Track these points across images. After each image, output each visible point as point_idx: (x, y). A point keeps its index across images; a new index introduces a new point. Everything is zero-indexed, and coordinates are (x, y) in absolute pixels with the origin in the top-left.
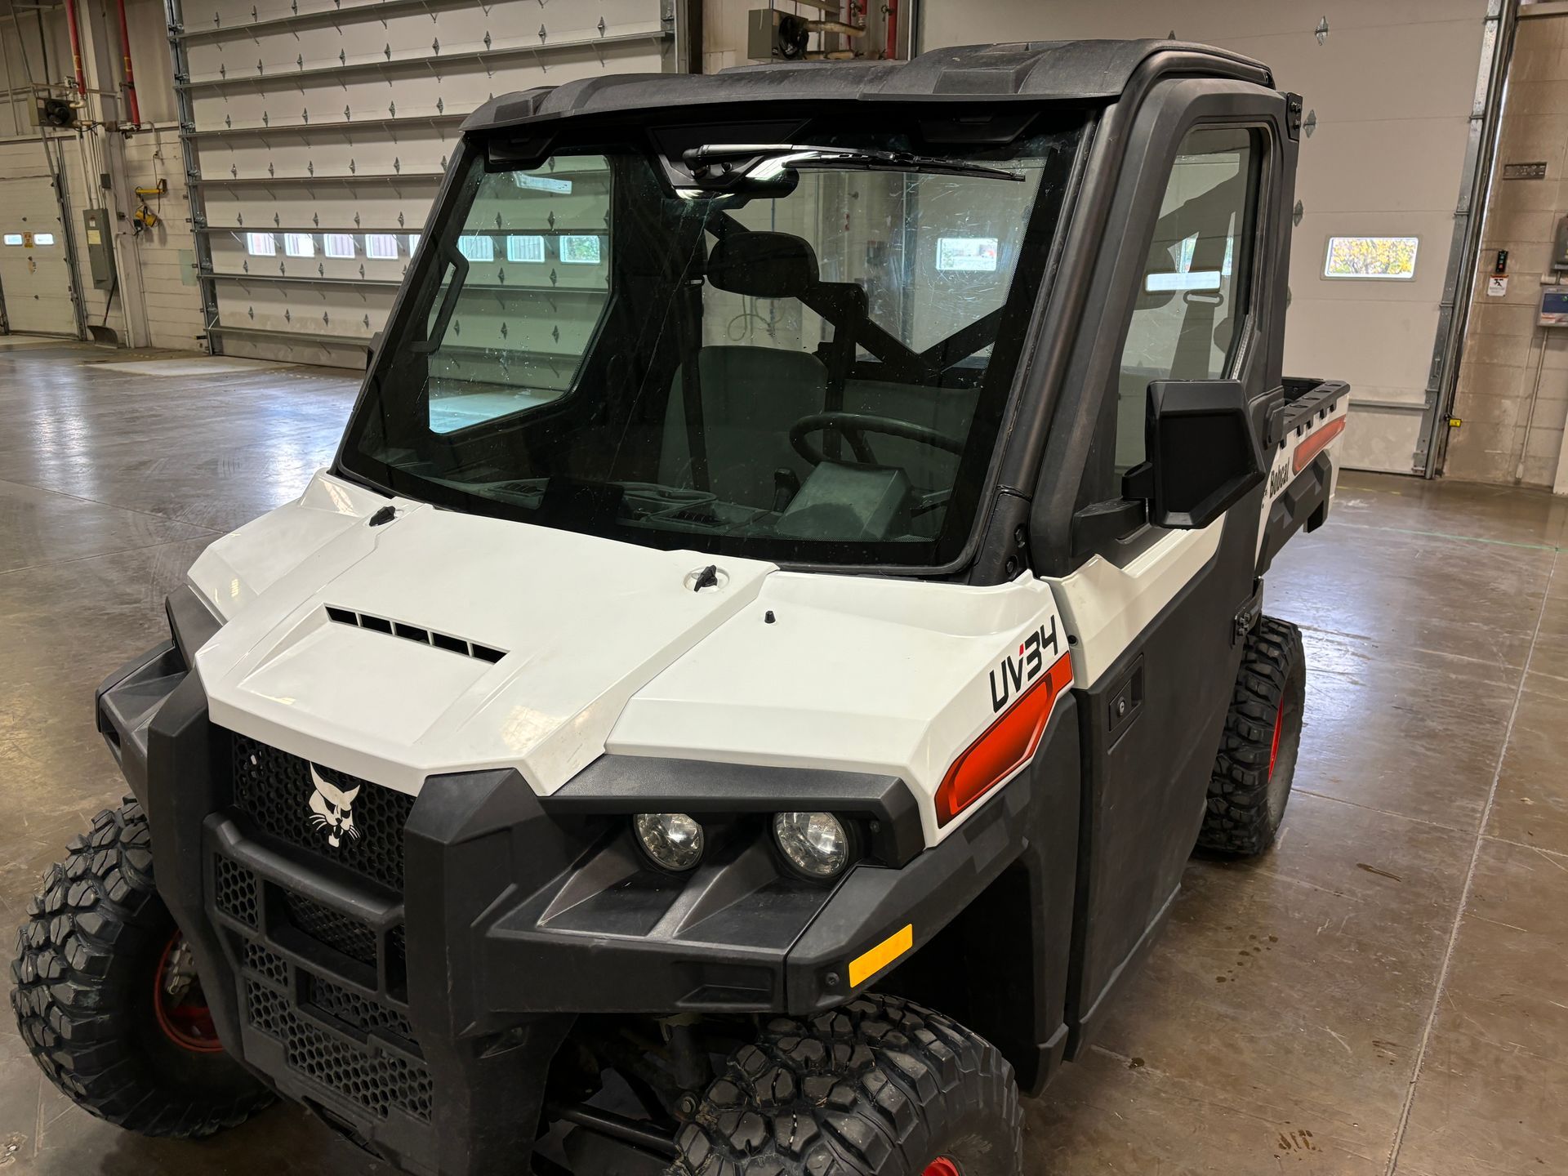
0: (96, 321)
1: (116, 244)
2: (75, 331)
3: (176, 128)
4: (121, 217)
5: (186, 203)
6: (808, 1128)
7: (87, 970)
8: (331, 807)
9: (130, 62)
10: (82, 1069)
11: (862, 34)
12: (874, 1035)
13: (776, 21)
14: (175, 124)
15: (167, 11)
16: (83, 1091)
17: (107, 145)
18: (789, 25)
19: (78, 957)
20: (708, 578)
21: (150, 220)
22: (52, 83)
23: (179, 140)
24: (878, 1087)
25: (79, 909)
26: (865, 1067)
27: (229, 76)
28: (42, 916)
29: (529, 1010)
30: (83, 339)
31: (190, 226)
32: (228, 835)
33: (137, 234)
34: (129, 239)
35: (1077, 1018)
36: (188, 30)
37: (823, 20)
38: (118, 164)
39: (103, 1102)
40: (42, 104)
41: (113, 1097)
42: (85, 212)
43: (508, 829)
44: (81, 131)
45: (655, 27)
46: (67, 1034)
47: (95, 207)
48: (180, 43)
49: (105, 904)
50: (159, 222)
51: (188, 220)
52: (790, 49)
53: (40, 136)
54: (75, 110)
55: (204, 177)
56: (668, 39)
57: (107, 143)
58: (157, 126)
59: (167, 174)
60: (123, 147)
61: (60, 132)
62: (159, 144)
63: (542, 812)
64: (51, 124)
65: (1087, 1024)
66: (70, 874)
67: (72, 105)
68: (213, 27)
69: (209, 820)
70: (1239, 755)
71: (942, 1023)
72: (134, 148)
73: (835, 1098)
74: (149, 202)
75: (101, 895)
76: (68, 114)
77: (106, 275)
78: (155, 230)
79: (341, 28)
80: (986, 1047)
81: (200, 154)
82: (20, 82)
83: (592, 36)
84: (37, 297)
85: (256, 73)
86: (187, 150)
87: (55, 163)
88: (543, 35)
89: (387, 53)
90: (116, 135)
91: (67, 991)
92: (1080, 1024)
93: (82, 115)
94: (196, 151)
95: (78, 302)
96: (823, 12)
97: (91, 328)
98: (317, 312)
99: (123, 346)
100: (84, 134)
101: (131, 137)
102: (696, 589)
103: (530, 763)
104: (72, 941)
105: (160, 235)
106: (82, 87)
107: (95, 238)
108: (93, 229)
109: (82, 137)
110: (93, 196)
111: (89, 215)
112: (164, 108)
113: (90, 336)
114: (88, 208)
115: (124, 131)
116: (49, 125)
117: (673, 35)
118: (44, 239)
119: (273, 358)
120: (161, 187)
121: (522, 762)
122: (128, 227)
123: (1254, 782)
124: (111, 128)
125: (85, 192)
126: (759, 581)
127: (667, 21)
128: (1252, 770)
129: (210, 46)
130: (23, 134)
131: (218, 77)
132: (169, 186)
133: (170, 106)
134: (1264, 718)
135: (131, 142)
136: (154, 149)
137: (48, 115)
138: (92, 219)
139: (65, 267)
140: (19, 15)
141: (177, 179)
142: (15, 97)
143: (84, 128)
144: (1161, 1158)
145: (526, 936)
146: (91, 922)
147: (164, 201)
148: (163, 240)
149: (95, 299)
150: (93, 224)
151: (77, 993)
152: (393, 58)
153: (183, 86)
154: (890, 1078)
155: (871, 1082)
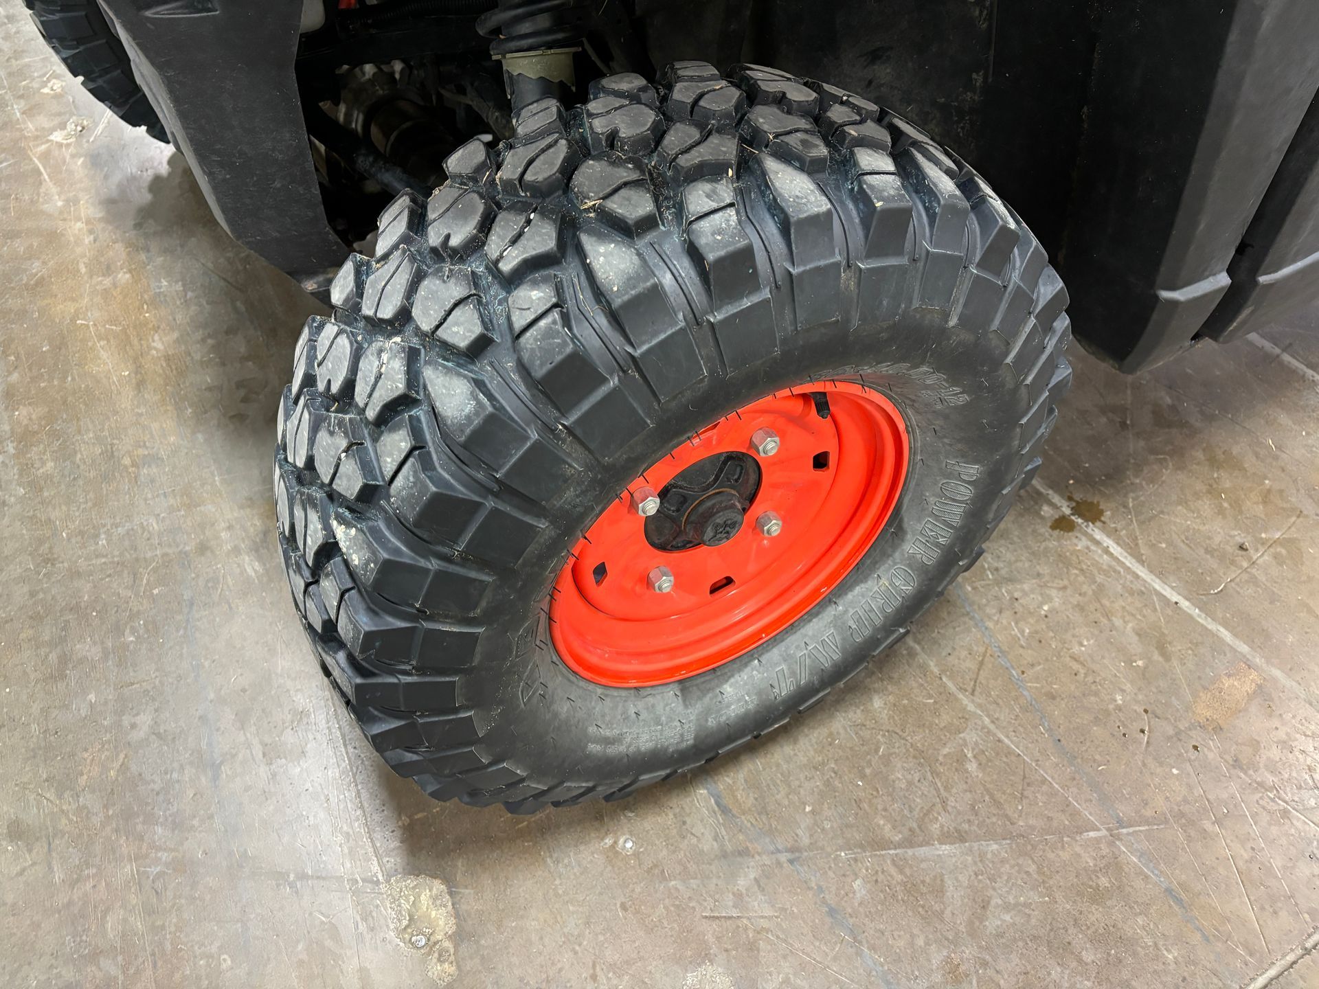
6: (542, 238)
12: (766, 127)
24: (706, 209)
26: (710, 171)
35: (1255, 271)
65: (1270, 286)
71: (937, 162)
73: (616, 206)
80: (1005, 229)
92: (1256, 283)
144: (1305, 512)
154: (742, 200)
155: (698, 198)
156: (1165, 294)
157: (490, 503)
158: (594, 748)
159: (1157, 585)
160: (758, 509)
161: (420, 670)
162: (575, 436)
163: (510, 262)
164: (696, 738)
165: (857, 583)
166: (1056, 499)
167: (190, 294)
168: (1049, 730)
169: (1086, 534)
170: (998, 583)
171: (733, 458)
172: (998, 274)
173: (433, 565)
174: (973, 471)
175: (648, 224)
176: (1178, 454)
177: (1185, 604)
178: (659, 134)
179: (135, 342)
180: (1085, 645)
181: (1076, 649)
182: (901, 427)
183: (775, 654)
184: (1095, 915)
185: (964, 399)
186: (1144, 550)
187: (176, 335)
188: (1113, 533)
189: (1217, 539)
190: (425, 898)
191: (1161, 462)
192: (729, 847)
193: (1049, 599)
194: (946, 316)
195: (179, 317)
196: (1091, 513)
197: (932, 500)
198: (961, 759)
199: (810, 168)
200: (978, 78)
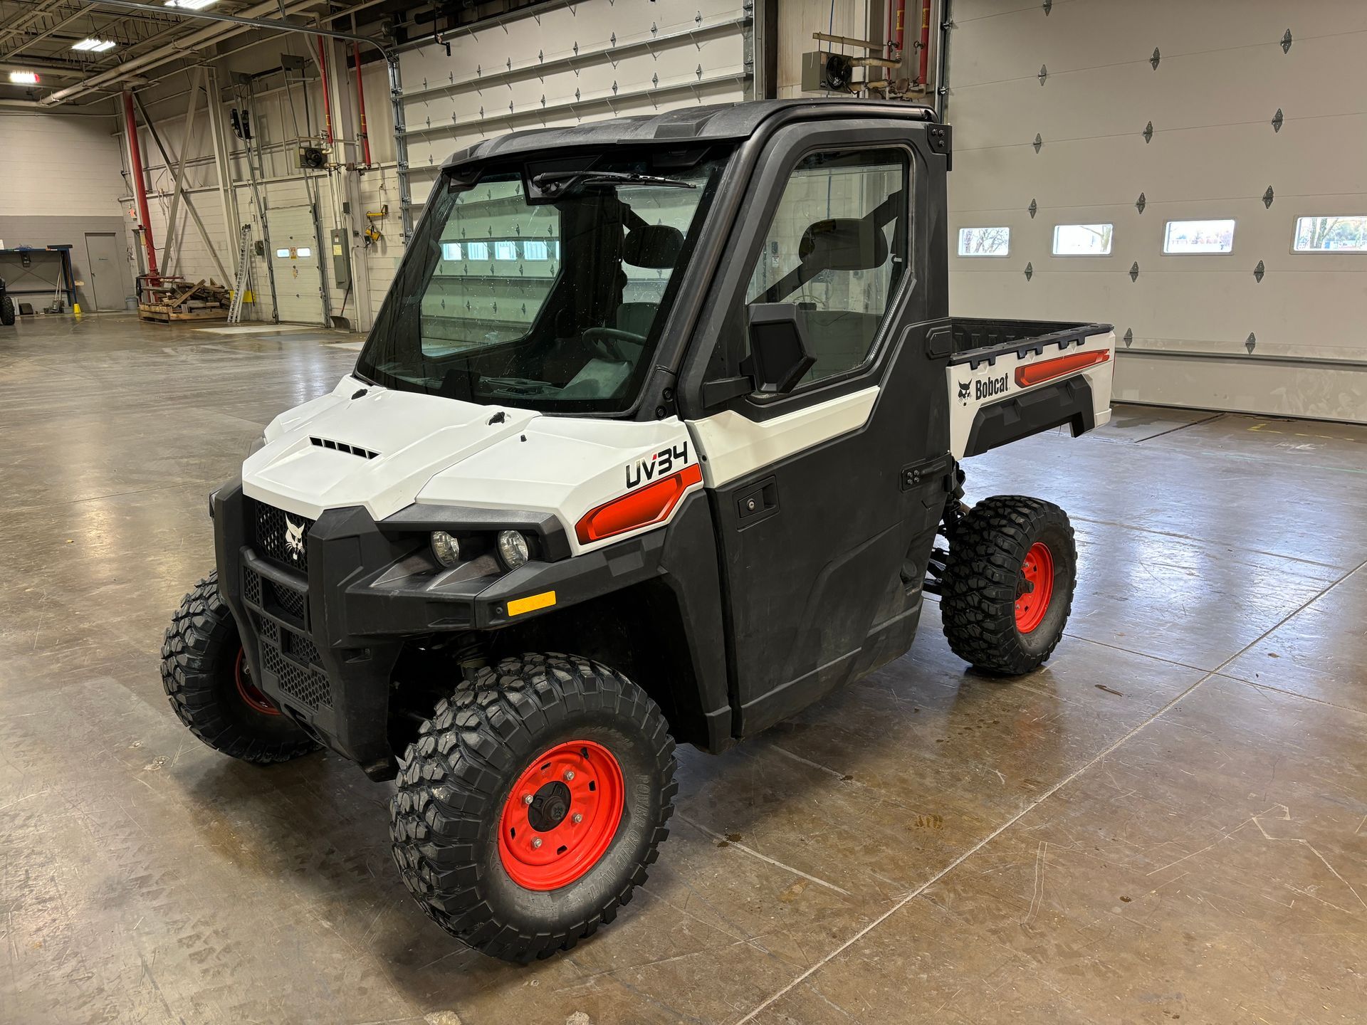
0: (336, 313)
1: (352, 255)
2: (323, 320)
3: (395, 166)
4: (356, 234)
5: (400, 222)
6: (494, 695)
7: (195, 647)
8: (294, 537)
9: (364, 117)
10: (191, 705)
11: (898, 66)
12: (553, 663)
13: (824, 60)
14: (395, 163)
15: (391, 79)
16: (191, 719)
17: (348, 182)
18: (835, 63)
19: (190, 640)
20: (499, 418)
21: (375, 236)
22: (312, 136)
23: (397, 175)
24: (538, 682)
25: (195, 614)
26: (538, 674)
27: (433, 126)
28: (177, 620)
29: (365, 633)
30: (328, 327)
31: (402, 239)
32: (250, 556)
33: (367, 246)
34: (361, 250)
35: (739, 704)
36: (405, 92)
37: (868, 56)
38: (355, 194)
39: (202, 727)
40: (303, 152)
41: (208, 725)
42: (332, 231)
43: (357, 536)
44: (330, 171)
45: (739, 70)
46: (183, 683)
47: (339, 228)
48: (399, 102)
49: (208, 613)
50: (381, 236)
51: (401, 235)
52: (836, 81)
53: (303, 176)
54: (326, 155)
55: (414, 202)
56: (748, 78)
57: (348, 180)
58: (382, 165)
59: (388, 201)
60: (359, 181)
61: (317, 172)
62: (383, 179)
63: (376, 529)
64: (309, 167)
65: (746, 709)
66: (193, 597)
67: (324, 152)
68: (423, 89)
69: (242, 548)
70: (986, 592)
72: (368, 182)
73: (514, 685)
74: (375, 223)
75: (206, 608)
76: (321, 159)
77: (344, 278)
78: (379, 243)
79: (511, 85)
81: (411, 185)
82: (292, 136)
83: (692, 79)
84: (298, 296)
85: (451, 123)
86: (402, 183)
87: (312, 196)
88: (655, 81)
89: (543, 102)
90: (355, 174)
91: (183, 659)
92: (742, 709)
93: (331, 159)
94: (408, 182)
95: (326, 298)
96: (868, 50)
97: (332, 317)
98: (488, 302)
99: (354, 331)
100: (333, 173)
101: (363, 174)
102: (490, 424)
103: (371, 503)
104: (189, 631)
105: (382, 247)
106: (330, 138)
107: (338, 250)
108: (337, 244)
109: (330, 175)
110: (338, 219)
111: (335, 234)
112: (389, 153)
113: (333, 325)
114: (334, 228)
115: (360, 170)
116: (307, 167)
117: (753, 75)
118: (303, 252)
119: (458, 339)
120: (384, 211)
121: (367, 502)
122: (360, 241)
123: (997, 612)
124: (351, 168)
125: (332, 217)
126: (528, 421)
127: (748, 64)
128: (996, 604)
129: (419, 104)
130: (292, 174)
131: (425, 127)
132: (389, 211)
133: (392, 150)
134: (1005, 566)
135: (366, 177)
136: (380, 183)
137: (307, 159)
138: (337, 236)
139: (318, 272)
140: (290, 86)
141: (395, 205)
142: (287, 147)
143: (333, 169)
145: (364, 592)
146: (199, 621)
147: (385, 221)
148: (384, 251)
149: (337, 294)
150: (337, 240)
151: (189, 659)
152: (547, 105)
153: (401, 135)
154: (548, 680)
155: (536, 680)
156: (708, 715)
157: (484, 770)
158: (518, 909)
159: (766, 859)
160: (571, 812)
161: (461, 841)
162: (508, 746)
163: (485, 703)
164: (559, 916)
165: (617, 842)
166: (720, 836)
167: (256, 825)
168: (720, 914)
169: (734, 846)
170: (694, 870)
171: (557, 783)
172: (630, 698)
173: (467, 793)
174: (646, 778)
175: (523, 688)
176: (775, 812)
177: (777, 863)
178: (522, 668)
179: (231, 849)
180: (734, 884)
181: (730, 886)
182: (616, 763)
183: (588, 880)
184: (740, 967)
185: (631, 744)
186: (759, 847)
187: (254, 843)
188: (747, 845)
189: (792, 839)
190: (444, 1019)
191: (767, 815)
192: (581, 975)
193: (718, 871)
194: (614, 709)
195: (253, 835)
196: (736, 838)
197: (636, 796)
198: (681, 930)
199: (567, 671)
200: (630, 653)
